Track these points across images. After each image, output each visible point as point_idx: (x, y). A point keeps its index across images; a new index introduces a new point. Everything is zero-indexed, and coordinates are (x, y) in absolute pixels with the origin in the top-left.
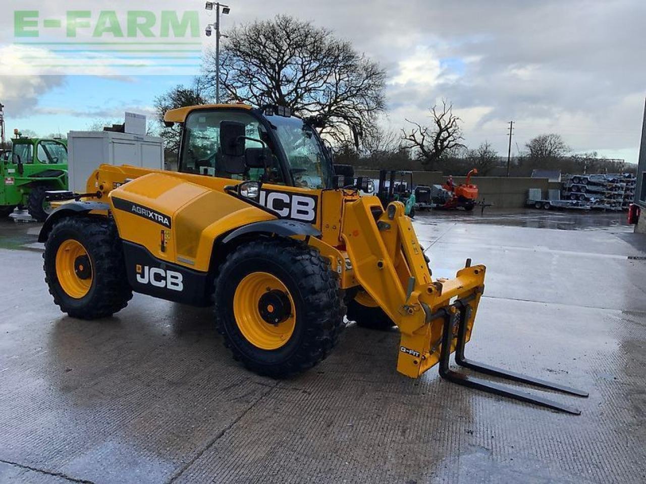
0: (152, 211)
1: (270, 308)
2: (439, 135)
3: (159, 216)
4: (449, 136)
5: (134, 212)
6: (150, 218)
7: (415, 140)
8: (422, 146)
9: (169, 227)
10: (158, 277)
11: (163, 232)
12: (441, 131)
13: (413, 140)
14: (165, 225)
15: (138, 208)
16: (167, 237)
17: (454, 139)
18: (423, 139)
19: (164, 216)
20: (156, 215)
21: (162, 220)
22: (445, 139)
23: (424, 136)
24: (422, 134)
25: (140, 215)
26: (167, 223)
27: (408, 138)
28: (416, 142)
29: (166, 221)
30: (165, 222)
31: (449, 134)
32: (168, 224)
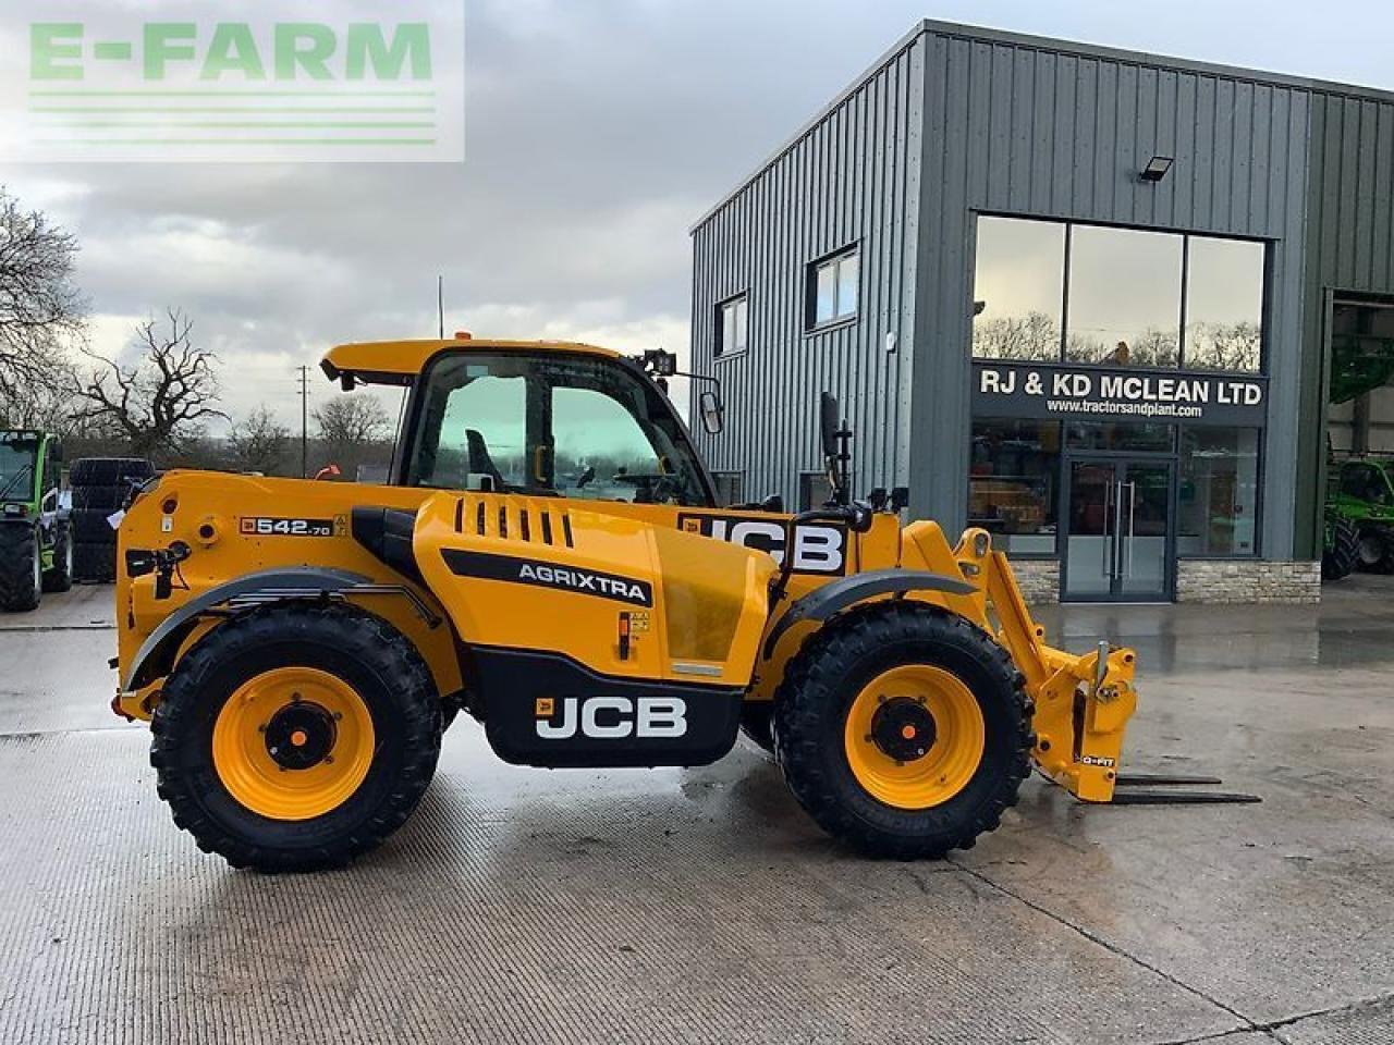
0: (587, 573)
1: (909, 732)
2: (163, 387)
3: (614, 583)
4: (186, 391)
5: (527, 580)
6: (586, 590)
7: (102, 399)
8: (122, 412)
9: (648, 603)
10: (606, 717)
11: (625, 616)
12: (169, 380)
13: (100, 399)
14: (635, 600)
15: (539, 569)
16: (636, 627)
17: (200, 400)
18: (125, 398)
19: (630, 583)
20: (604, 581)
21: (623, 591)
22: (175, 400)
23: (127, 390)
24: (122, 385)
25: (553, 585)
26: (641, 595)
27: (85, 391)
28: (106, 402)
29: (636, 592)
30: (632, 594)
31: (184, 385)
32: (643, 598)
